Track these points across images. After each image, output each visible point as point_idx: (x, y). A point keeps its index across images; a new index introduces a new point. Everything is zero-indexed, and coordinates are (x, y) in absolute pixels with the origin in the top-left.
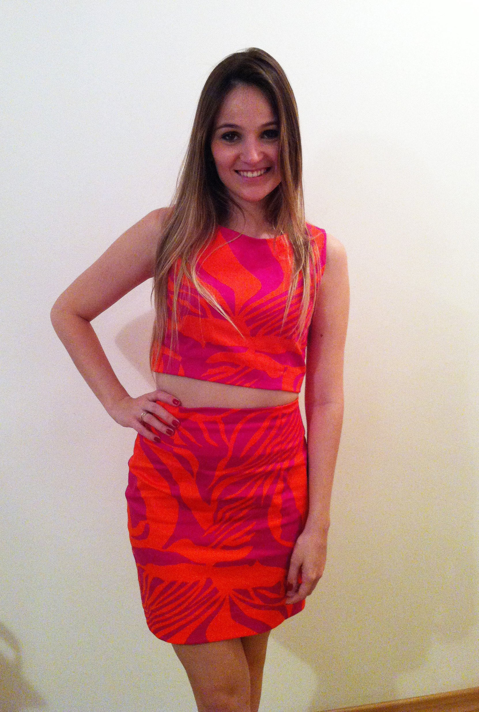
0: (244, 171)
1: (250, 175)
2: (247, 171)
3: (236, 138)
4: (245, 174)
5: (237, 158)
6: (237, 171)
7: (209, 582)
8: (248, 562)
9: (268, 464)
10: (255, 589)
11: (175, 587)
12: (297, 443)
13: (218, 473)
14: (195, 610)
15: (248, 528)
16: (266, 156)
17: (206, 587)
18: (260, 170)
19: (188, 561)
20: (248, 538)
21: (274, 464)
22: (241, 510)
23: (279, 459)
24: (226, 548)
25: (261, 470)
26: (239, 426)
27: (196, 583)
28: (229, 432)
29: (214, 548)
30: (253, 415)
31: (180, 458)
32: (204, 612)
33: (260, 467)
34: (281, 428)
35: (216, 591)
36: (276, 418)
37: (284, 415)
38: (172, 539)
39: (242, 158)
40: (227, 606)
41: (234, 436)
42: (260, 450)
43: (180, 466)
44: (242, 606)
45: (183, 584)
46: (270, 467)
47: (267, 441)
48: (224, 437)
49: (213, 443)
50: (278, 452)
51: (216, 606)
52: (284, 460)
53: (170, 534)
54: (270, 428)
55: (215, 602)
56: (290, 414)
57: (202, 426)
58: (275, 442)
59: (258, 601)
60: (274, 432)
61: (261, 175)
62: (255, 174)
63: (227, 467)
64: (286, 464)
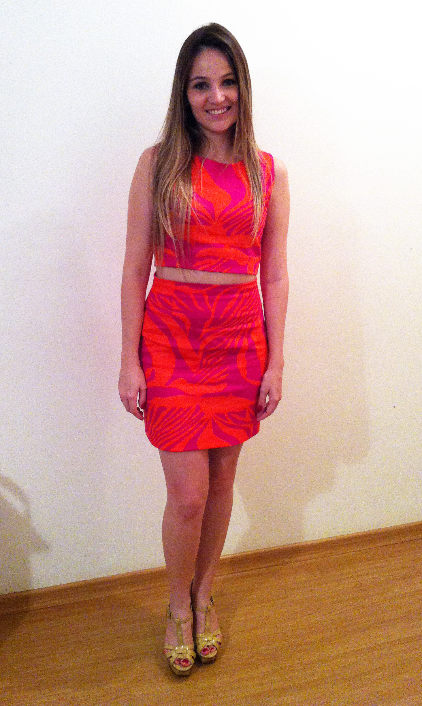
0: (211, 110)
1: (216, 112)
2: (214, 110)
3: (205, 86)
4: (213, 112)
5: (207, 100)
6: (207, 111)
7: (198, 408)
8: (223, 394)
9: (238, 325)
10: (229, 413)
11: (175, 412)
12: (257, 311)
13: (205, 330)
14: (190, 427)
15: (225, 370)
16: (227, 98)
17: (196, 412)
18: (223, 108)
19: (182, 393)
20: (224, 377)
21: (242, 325)
22: (219, 357)
23: (245, 321)
24: (210, 384)
25: (234, 328)
26: (218, 297)
27: (189, 409)
28: (211, 301)
29: (201, 384)
30: (229, 289)
31: (178, 320)
32: (195, 428)
33: (232, 327)
34: (246, 299)
35: (202, 414)
36: (242, 292)
37: (248, 290)
38: (173, 379)
39: (210, 100)
40: (210, 425)
41: (215, 304)
42: (232, 315)
43: (177, 325)
44: (220, 425)
45: (181, 409)
46: (240, 327)
47: (238, 307)
48: (208, 304)
49: (200, 308)
50: (245, 316)
51: (204, 423)
52: (248, 322)
53: (170, 375)
54: (239, 299)
55: (203, 421)
56: (252, 289)
57: (192, 296)
58: (243, 308)
59: (231, 422)
60: (242, 302)
61: (224, 112)
62: (220, 112)
63: (210, 327)
64: (249, 325)
